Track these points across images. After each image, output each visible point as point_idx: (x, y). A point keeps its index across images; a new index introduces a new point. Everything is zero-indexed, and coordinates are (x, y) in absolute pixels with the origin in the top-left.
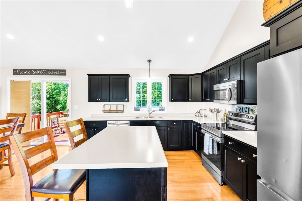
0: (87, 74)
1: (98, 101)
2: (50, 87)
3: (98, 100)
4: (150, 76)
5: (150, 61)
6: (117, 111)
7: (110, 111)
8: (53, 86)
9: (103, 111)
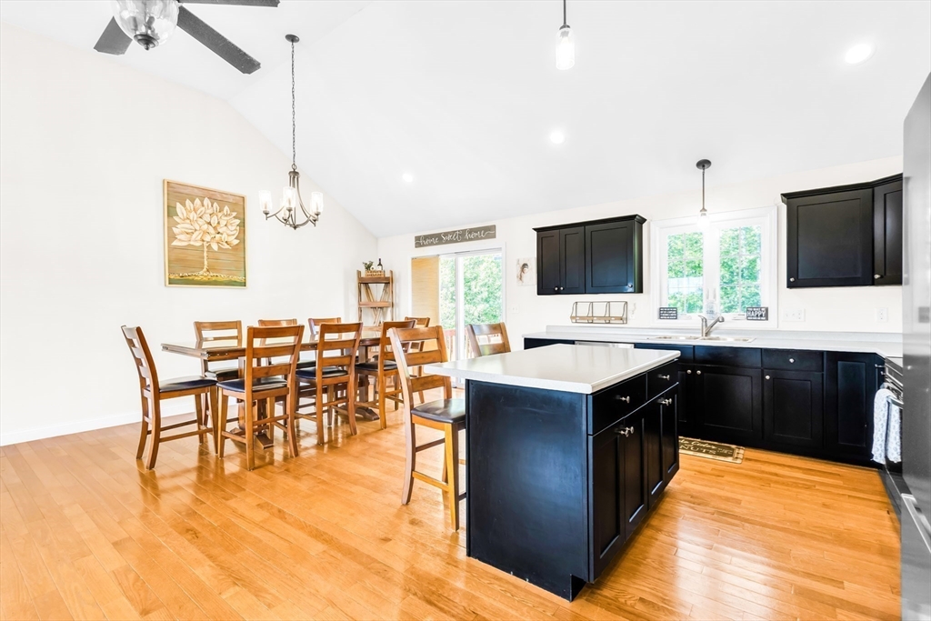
0: (535, 229)
1: (558, 293)
2: (489, 271)
3: (559, 289)
4: (704, 209)
5: (703, 164)
6: (608, 320)
7: (590, 320)
8: (494, 269)
9: (572, 318)
